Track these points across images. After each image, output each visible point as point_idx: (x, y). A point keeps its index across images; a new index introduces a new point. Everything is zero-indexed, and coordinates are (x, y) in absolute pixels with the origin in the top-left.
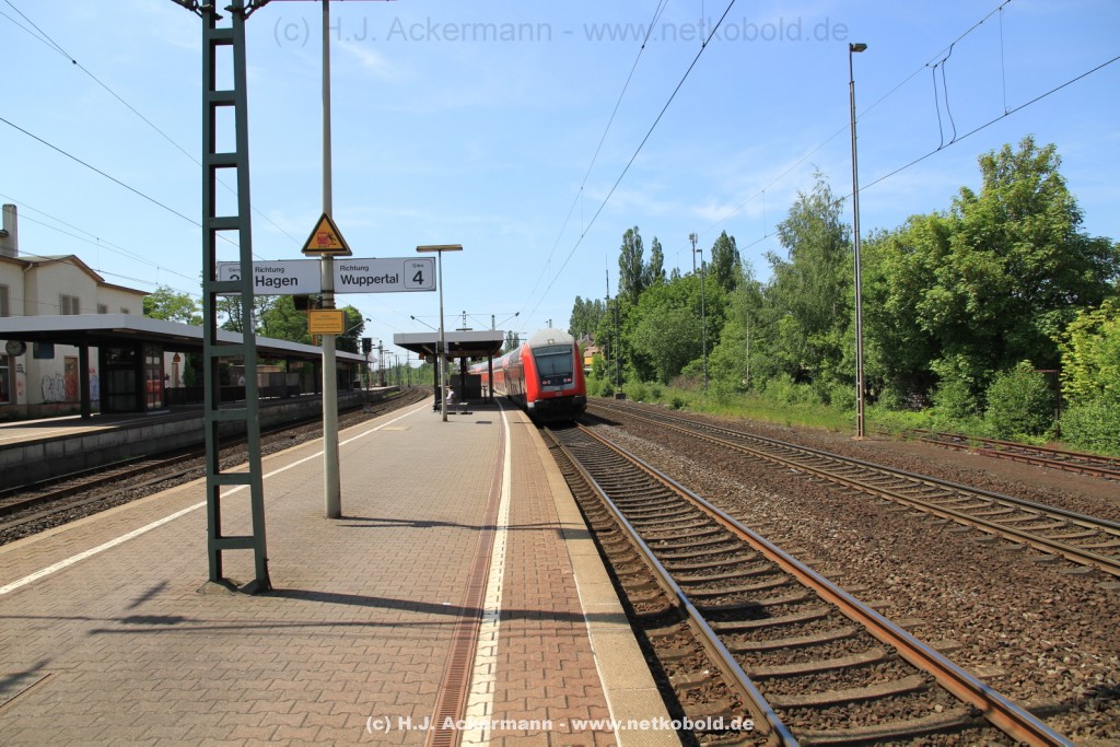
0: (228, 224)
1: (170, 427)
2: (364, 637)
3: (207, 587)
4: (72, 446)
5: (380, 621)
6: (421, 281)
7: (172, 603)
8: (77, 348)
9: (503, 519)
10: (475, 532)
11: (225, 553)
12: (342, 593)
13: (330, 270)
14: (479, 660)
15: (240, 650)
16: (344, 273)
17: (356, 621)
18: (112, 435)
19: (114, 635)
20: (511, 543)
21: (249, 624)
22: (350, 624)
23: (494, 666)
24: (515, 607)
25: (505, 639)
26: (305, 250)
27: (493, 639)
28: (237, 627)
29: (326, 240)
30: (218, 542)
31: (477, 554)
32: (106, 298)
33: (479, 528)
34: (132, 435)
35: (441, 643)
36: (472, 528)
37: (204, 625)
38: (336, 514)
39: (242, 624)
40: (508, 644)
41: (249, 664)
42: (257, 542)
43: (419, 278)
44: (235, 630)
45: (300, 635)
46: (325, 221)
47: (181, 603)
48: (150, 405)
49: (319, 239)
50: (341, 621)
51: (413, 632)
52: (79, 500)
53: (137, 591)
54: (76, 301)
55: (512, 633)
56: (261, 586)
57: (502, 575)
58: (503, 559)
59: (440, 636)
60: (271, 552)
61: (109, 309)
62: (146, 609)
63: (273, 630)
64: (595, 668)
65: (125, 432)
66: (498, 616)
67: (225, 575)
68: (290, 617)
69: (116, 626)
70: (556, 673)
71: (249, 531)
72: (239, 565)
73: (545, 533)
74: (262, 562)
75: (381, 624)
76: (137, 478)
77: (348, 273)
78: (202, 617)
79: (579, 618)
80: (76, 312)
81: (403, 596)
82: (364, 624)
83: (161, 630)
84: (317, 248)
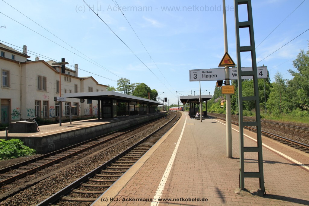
1: (121, 123)
4: (101, 128)
6: (262, 75)
8: (97, 101)
9: (294, 160)
16: (233, 73)
18: (109, 125)
26: (220, 65)
29: (227, 61)
30: (244, 174)
32: (99, 87)
33: (293, 165)
34: (113, 125)
38: (231, 157)
42: (259, 175)
46: (226, 54)
48: (114, 116)
49: (225, 61)
54: (92, 88)
61: (99, 90)
65: (111, 124)
71: (257, 170)
74: (262, 183)
77: (235, 73)
80: (92, 91)
84: (224, 64)
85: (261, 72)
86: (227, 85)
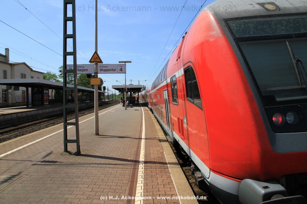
0: (70, 54)
1: (51, 110)
2: (107, 168)
3: (63, 153)
4: (24, 115)
5: (111, 163)
6: (122, 71)
7: (54, 157)
8: (26, 88)
9: (143, 136)
10: (136, 140)
11: (68, 144)
12: (100, 155)
13: (97, 67)
14: (139, 175)
15: (74, 170)
16: (101, 68)
17: (105, 163)
18: (35, 112)
19: (39, 166)
20: (146, 143)
21: (75, 163)
22: (103, 164)
23: (143, 176)
24: (148, 160)
25: (146, 169)
26: (90, 62)
27: (142, 169)
28: (72, 164)
29: (96, 59)
30: (66, 141)
31: (137, 146)
32: (33, 74)
33: (137, 139)
34: (40, 112)
35: (128, 170)
36: (135, 138)
37: (63, 163)
38: (97, 134)
39: (74, 163)
40: (147, 170)
41: (76, 174)
42: (77, 141)
43: (121, 70)
44: (72, 165)
45: (89, 167)
46: (96, 53)
47: (56, 157)
48: (45, 104)
49: (94, 58)
50: (101, 163)
51: (120, 166)
52: (26, 129)
53: (44, 154)
54: (25, 75)
55: (148, 167)
56: (78, 153)
57: (144, 151)
58: (144, 147)
59: (128, 168)
60: (81, 144)
61: (34, 77)
62: (47, 159)
63: (82, 165)
64: (171, 177)
65: (38, 111)
66: (143, 163)
67: (68, 150)
68: (86, 162)
69: (39, 163)
70: (161, 178)
71: (75, 138)
72: (72, 147)
73: (155, 140)
74: (78, 147)
75: (112, 164)
76: (42, 123)
77: (102, 68)
78: (62, 161)
79: (166, 164)
80: (25, 78)
81: (117, 157)
82: (107, 164)
83: (51, 165)
84: (93, 61)
85: (122, 68)
86: (95, 77)
